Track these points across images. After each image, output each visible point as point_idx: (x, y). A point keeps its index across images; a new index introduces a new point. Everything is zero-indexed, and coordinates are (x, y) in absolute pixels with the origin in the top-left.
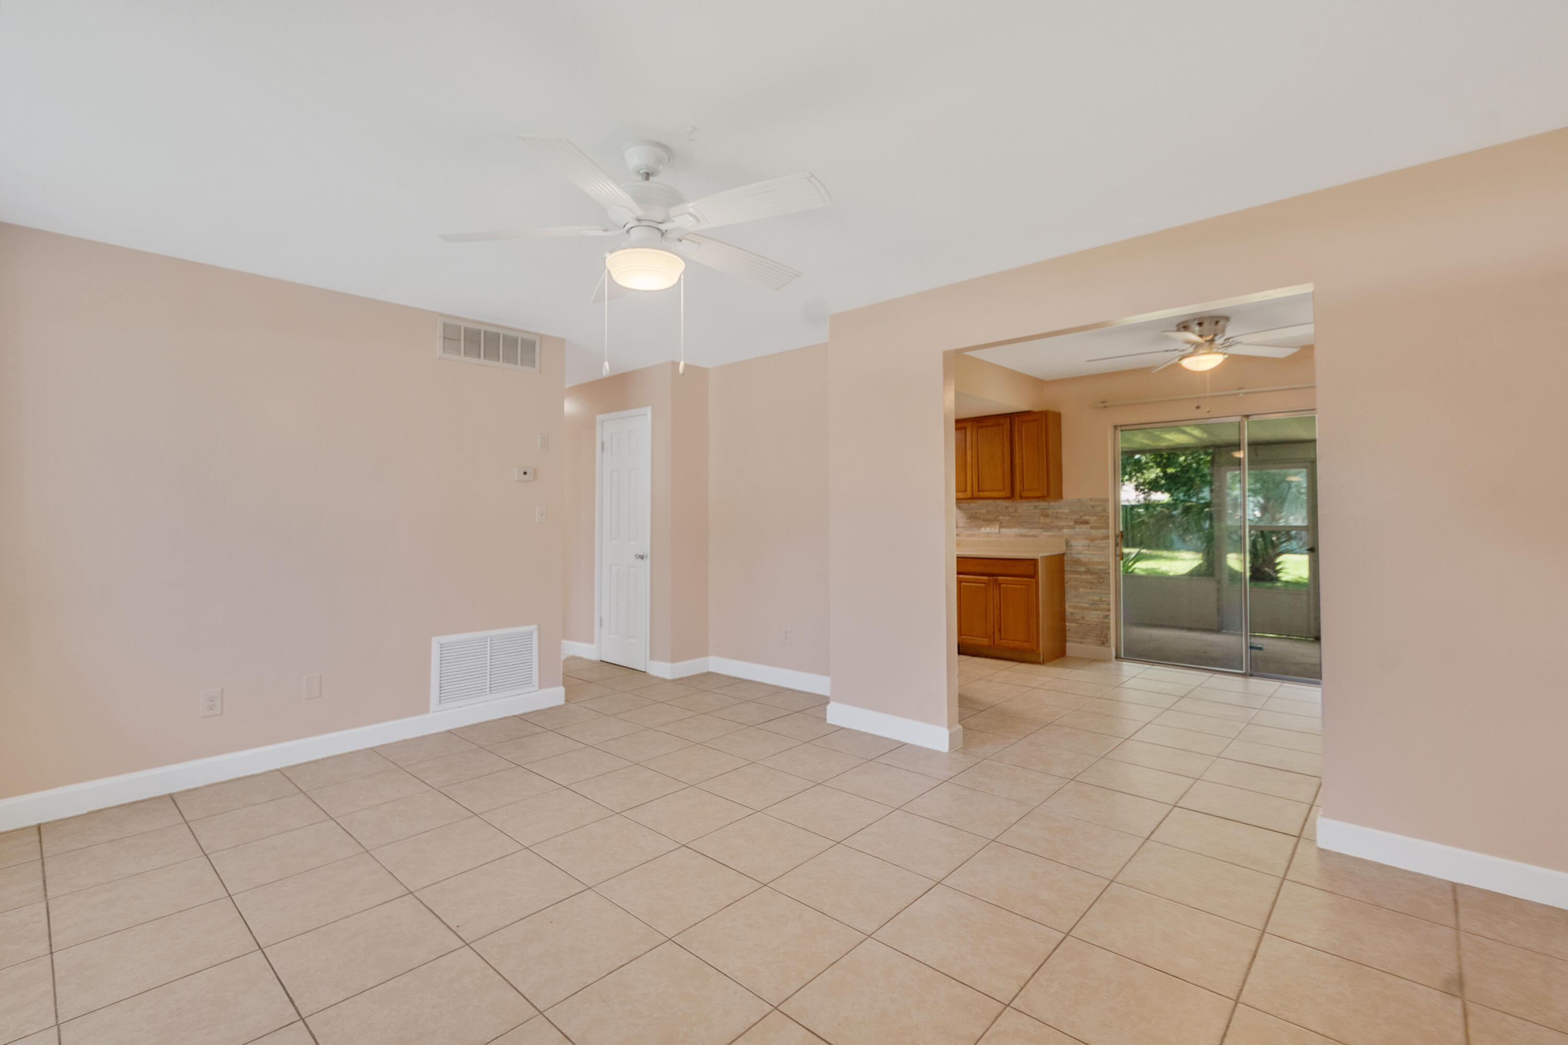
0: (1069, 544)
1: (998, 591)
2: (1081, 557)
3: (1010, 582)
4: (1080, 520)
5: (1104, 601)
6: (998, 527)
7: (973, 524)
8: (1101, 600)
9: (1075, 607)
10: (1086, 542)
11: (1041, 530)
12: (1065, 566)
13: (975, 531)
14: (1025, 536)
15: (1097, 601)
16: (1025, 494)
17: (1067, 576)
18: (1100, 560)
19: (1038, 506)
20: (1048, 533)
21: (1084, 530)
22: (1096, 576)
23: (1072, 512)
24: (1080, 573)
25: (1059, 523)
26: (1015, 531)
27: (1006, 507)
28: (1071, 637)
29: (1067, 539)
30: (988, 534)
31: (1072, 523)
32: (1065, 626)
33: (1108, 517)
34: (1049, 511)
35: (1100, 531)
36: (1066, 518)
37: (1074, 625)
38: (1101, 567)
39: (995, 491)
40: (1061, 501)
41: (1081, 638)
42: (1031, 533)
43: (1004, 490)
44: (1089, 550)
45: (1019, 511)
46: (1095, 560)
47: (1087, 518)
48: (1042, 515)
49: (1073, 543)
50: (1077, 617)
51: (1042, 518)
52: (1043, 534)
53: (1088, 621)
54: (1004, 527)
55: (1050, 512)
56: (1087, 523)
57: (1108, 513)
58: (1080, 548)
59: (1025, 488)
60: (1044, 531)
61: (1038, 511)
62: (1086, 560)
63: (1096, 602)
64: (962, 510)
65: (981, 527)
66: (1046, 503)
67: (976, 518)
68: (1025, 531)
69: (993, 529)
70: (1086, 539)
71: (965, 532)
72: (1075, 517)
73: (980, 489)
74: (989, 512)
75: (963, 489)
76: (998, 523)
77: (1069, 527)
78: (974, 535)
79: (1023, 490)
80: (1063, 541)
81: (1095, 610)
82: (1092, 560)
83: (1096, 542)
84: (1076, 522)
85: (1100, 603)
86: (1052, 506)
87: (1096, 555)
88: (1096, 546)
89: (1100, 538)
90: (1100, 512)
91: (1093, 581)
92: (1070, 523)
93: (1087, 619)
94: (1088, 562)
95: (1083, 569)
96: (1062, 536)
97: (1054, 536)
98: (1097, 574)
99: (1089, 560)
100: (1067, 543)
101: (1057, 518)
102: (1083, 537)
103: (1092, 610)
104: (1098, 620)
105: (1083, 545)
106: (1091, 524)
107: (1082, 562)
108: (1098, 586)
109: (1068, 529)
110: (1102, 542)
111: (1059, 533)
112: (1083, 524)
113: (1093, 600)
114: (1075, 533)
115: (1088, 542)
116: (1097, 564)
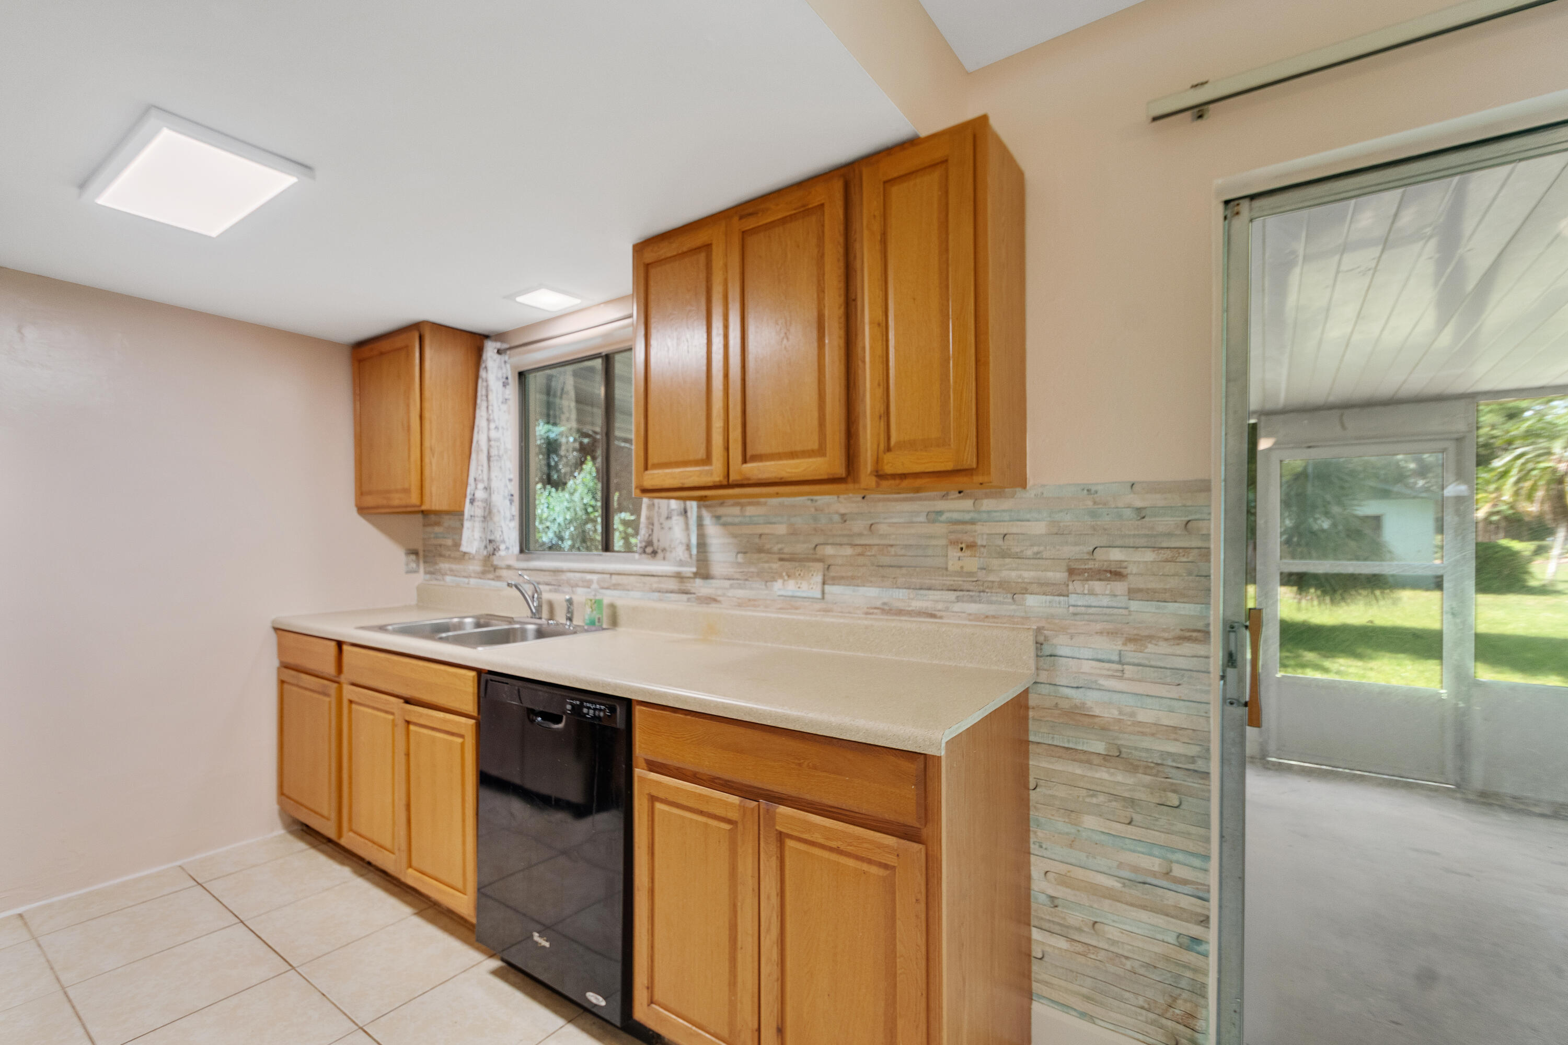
0: (1047, 650)
1: (774, 862)
2: (1091, 699)
3: (818, 837)
4: (1090, 565)
5: (1185, 882)
6: (819, 578)
7: (753, 569)
8: (1167, 874)
9: (1064, 880)
10: (1110, 647)
11: (952, 596)
12: (1032, 726)
13: (755, 590)
14: (900, 612)
15: (1154, 874)
16: (896, 463)
17: (1038, 764)
18: (1168, 720)
19: (940, 513)
20: (973, 608)
21: (1105, 601)
22: (1148, 779)
23: (1059, 533)
24: (1085, 758)
25: (1012, 573)
26: (870, 594)
27: (844, 518)
28: (1047, 983)
29: (1039, 630)
30: (791, 603)
31: (1059, 575)
32: (1029, 940)
33: (1205, 554)
34: (978, 528)
35: (1172, 607)
36: (1037, 556)
37: (1063, 944)
38: (1172, 747)
39: (793, 455)
40: (1019, 492)
41: (1088, 998)
42: (917, 604)
43: (820, 451)
44: (1121, 676)
45: (883, 528)
46: (1142, 716)
47: (1116, 555)
48: (953, 543)
49: (1062, 645)
50: (1075, 918)
51: (954, 553)
52: (957, 607)
53: (1114, 942)
54: (836, 580)
55: (983, 530)
56: (1116, 574)
57: (1207, 537)
58: (1087, 666)
59: (893, 441)
60: (958, 600)
61: (939, 529)
62: (1110, 713)
63: (1149, 880)
64: (725, 525)
65: (774, 579)
66: (967, 504)
67: (760, 550)
68: (899, 597)
69: (804, 585)
70: (1112, 634)
71: (731, 593)
72: (1070, 551)
73: (749, 453)
74: (794, 533)
75: (701, 454)
76: (820, 566)
77: (1046, 588)
78: (750, 603)
79: (889, 449)
80: (1029, 639)
81: (1144, 908)
82: (1133, 714)
83: (1151, 648)
84: (1071, 572)
85: (1164, 883)
86: (989, 512)
87: (1149, 700)
88: (1153, 663)
89: (1166, 635)
90: (1170, 535)
91: (1137, 795)
92: (1050, 574)
93: (1112, 932)
94: (1119, 721)
95: (1099, 747)
96: (1022, 617)
97: (994, 617)
98: (1154, 771)
99: (1121, 713)
100: (1039, 645)
101: (1004, 554)
102: (1098, 627)
103: (1132, 905)
104: (1157, 949)
105: (1100, 657)
106: (1135, 582)
107: (1097, 720)
108: (1157, 820)
109: (1045, 594)
110: (1179, 650)
111: (1013, 607)
112: (1100, 580)
113: (1136, 869)
114: (1071, 609)
115: (1119, 648)
116: (1153, 735)
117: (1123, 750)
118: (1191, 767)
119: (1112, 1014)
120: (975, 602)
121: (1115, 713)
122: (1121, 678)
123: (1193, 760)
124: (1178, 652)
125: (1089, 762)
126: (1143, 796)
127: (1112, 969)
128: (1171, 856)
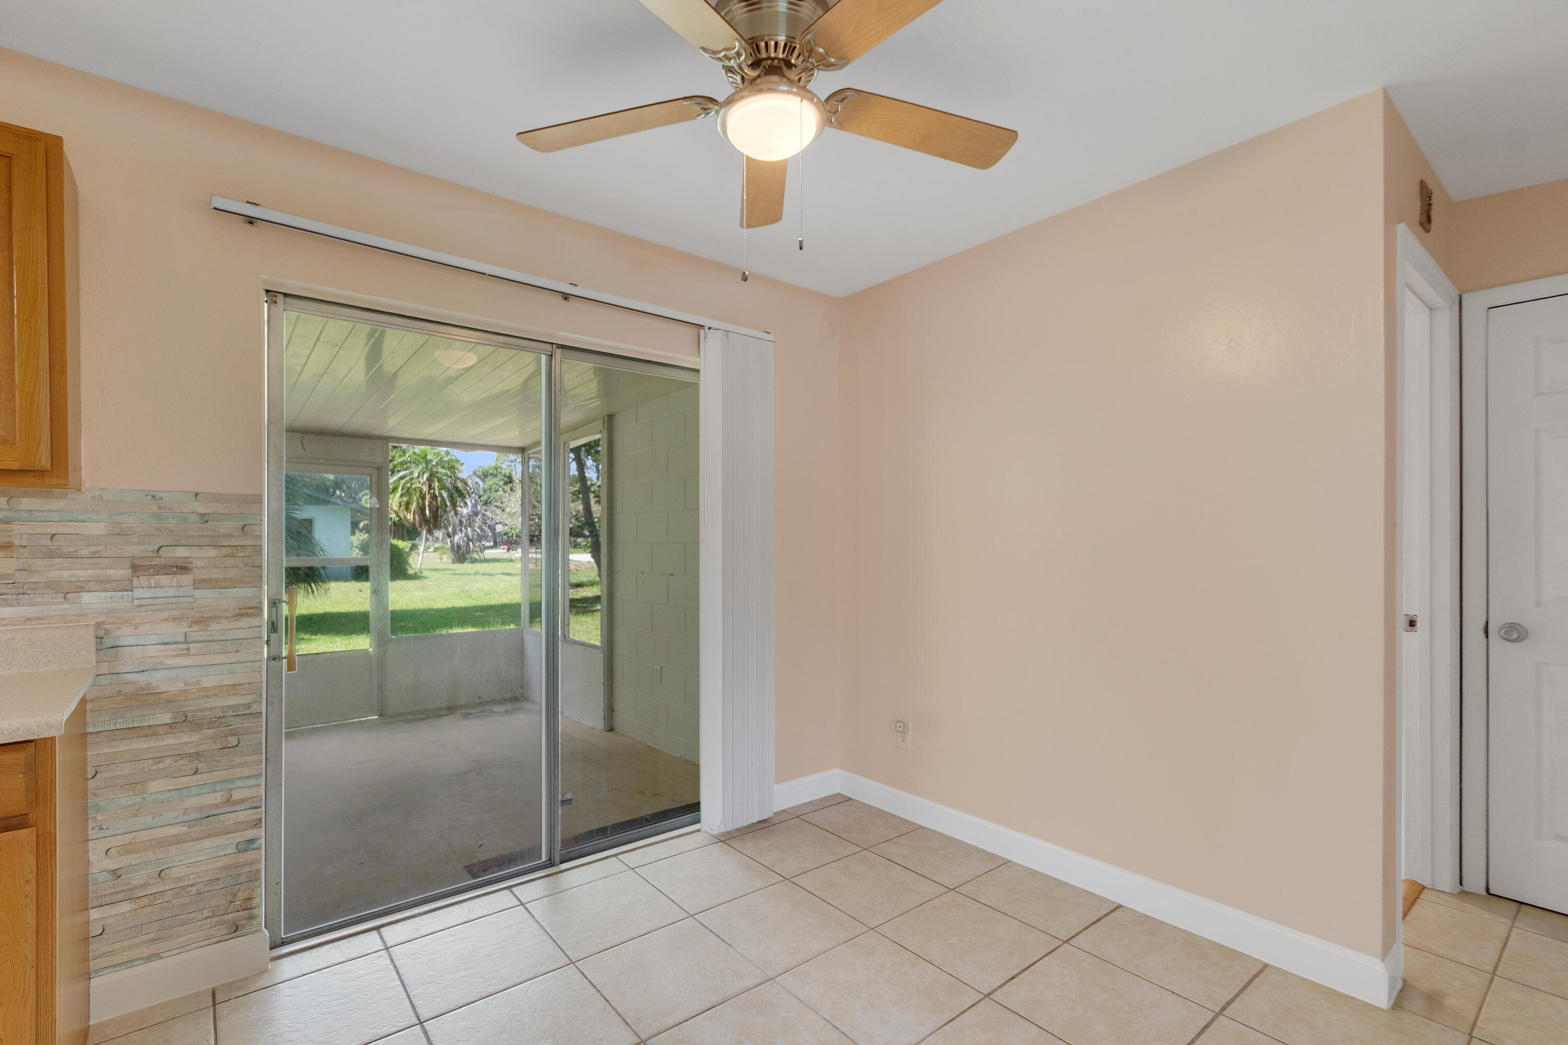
0: (108, 642)
2: (157, 679)
4: (156, 561)
5: (243, 801)
8: (228, 802)
10: (176, 631)
12: (90, 718)
15: (217, 806)
17: (98, 752)
18: (228, 680)
20: (8, 612)
21: (171, 592)
22: (210, 732)
23: (121, 533)
24: (150, 732)
25: (63, 573)
29: (98, 625)
31: (122, 572)
32: (88, 923)
33: (258, 550)
34: (13, 526)
35: (232, 592)
36: (94, 555)
37: (123, 909)
38: (231, 701)
40: (70, 492)
41: (153, 941)
44: (187, 653)
46: (207, 683)
47: (181, 552)
49: (126, 636)
50: (137, 877)
53: (179, 879)
55: (20, 532)
56: (183, 568)
57: (259, 538)
58: (152, 651)
62: (176, 687)
63: (212, 813)
70: (177, 619)
72: (133, 550)
77: (104, 584)
80: (87, 635)
81: (208, 836)
82: (198, 683)
83: (214, 626)
84: (135, 568)
85: (226, 809)
86: (29, 511)
87: (213, 668)
88: (215, 638)
89: (227, 614)
90: (229, 536)
91: (201, 748)
92: (111, 572)
93: (178, 872)
94: (185, 691)
95: (166, 718)
96: (77, 615)
97: (39, 618)
98: (217, 724)
99: (186, 684)
100: (99, 639)
101: (52, 554)
102: (164, 615)
103: (198, 839)
104: (219, 865)
105: (166, 641)
106: (199, 574)
107: (163, 696)
108: (219, 761)
109: (104, 591)
110: (237, 624)
111: (65, 606)
112: (166, 574)
113: (200, 809)
114: (136, 602)
115: (185, 630)
116: (216, 695)
117: (188, 714)
118: (248, 711)
119: (180, 940)
120: (11, 605)
121: (181, 686)
122: (187, 655)
123: (249, 706)
124: (238, 626)
125: (155, 734)
126: (207, 747)
127: (177, 902)
128: (231, 786)
